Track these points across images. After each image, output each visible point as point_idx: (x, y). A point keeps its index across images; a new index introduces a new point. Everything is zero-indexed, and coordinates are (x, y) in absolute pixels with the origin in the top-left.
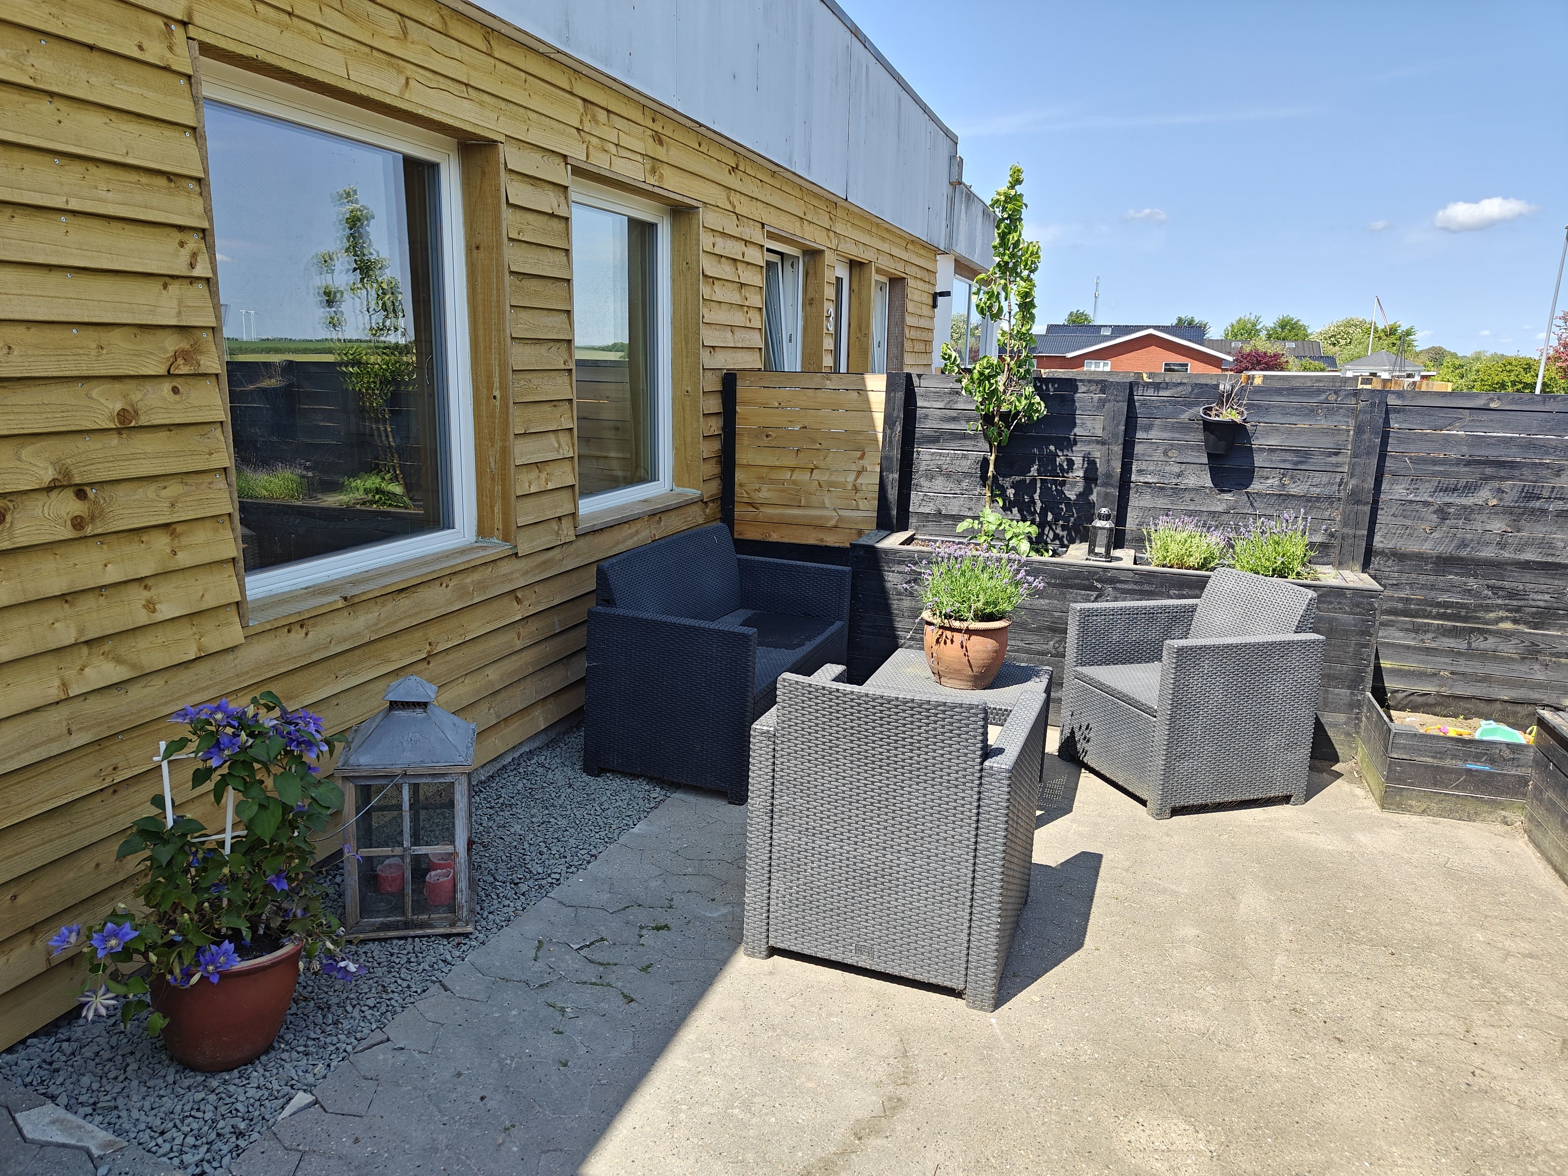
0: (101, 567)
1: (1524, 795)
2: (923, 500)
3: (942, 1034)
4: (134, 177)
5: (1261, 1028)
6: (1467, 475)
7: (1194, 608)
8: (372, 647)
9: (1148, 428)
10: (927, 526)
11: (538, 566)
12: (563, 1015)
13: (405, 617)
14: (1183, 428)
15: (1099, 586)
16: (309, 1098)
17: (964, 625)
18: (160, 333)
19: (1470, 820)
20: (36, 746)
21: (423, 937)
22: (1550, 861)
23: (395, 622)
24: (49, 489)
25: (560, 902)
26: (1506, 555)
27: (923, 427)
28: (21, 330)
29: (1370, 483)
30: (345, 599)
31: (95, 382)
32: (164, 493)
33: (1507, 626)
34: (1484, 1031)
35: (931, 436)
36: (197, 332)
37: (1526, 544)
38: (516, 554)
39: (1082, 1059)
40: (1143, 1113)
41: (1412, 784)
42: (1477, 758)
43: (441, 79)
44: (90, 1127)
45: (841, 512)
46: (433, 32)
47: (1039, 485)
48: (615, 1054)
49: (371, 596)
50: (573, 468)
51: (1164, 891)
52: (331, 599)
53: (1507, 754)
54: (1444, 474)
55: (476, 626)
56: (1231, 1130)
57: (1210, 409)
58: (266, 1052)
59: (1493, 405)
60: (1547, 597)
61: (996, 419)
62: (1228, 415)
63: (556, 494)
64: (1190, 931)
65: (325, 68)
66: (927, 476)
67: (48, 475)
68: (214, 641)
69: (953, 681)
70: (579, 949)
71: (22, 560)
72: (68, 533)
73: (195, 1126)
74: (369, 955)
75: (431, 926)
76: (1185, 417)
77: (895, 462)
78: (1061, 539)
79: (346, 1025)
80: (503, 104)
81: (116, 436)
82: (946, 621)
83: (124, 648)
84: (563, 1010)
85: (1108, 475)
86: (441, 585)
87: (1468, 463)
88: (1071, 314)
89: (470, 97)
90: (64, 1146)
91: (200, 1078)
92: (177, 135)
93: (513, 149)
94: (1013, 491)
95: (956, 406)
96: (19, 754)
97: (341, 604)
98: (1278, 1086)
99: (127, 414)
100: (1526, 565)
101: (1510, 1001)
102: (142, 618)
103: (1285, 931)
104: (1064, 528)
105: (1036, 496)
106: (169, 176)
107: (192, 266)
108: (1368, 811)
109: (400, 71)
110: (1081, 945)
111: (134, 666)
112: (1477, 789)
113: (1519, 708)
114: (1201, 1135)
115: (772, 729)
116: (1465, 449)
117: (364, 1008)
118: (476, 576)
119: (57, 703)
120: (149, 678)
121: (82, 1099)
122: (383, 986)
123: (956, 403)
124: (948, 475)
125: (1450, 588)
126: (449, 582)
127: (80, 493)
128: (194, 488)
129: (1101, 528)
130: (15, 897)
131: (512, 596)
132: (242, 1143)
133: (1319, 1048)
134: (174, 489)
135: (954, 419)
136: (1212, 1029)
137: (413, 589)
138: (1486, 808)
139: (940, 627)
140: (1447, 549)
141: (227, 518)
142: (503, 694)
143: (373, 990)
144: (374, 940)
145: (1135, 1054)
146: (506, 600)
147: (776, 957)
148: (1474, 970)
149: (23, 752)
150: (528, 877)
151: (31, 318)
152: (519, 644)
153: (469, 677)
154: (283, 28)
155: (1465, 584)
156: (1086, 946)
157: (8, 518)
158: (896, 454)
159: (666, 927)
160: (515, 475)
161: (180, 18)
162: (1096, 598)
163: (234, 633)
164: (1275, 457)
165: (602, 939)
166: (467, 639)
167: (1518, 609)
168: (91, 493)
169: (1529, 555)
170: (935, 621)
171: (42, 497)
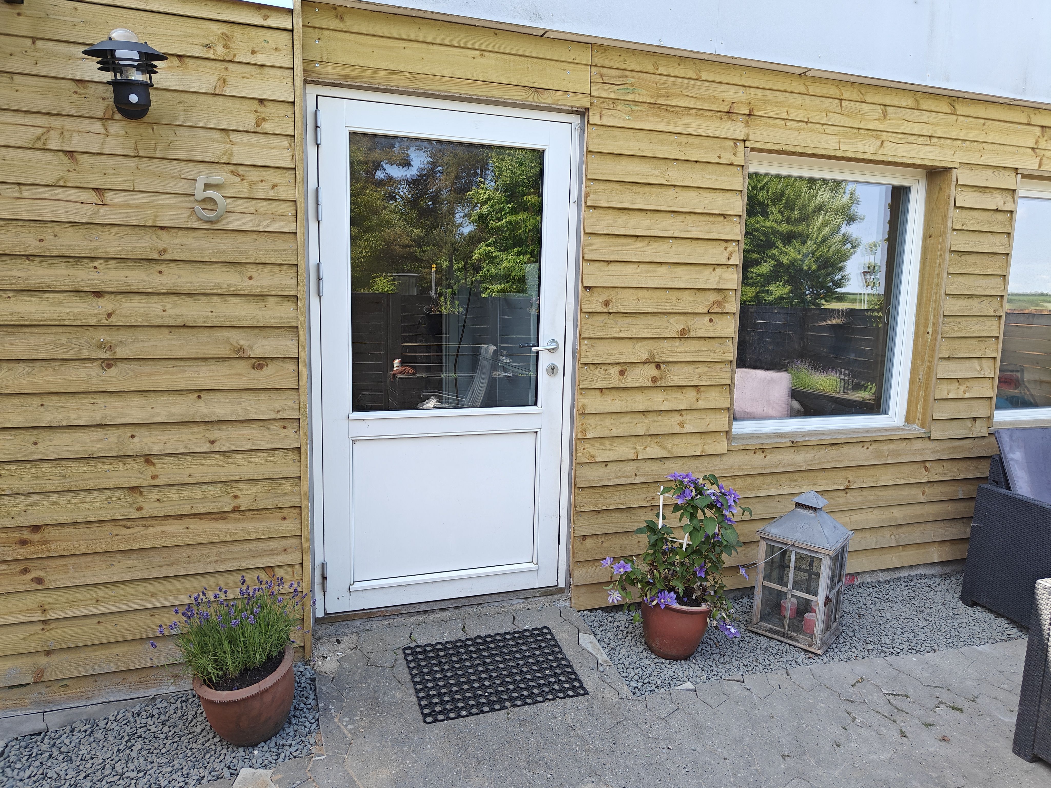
0: (661, 402)
4: (707, 218)
8: (807, 474)
11: (949, 449)
12: (853, 722)
13: (833, 461)
16: (692, 687)
18: (708, 292)
20: (621, 477)
21: (792, 646)
23: (824, 462)
24: (645, 363)
25: (891, 665)
28: (645, 291)
30: (793, 442)
31: (672, 315)
32: (697, 370)
36: (727, 291)
38: (929, 437)
43: (909, 137)
44: (602, 651)
46: (908, 110)
48: (874, 757)
49: (810, 444)
50: (993, 386)
52: (784, 440)
55: (887, 477)
58: (685, 659)
63: (973, 402)
65: (824, 147)
67: (645, 356)
68: (710, 449)
70: (887, 694)
71: (629, 392)
72: (650, 384)
73: (641, 673)
74: (759, 642)
75: (797, 641)
79: (728, 666)
80: (960, 143)
81: (678, 341)
83: (666, 441)
84: (854, 719)
86: (863, 447)
89: (932, 144)
90: (591, 653)
91: (653, 656)
92: (732, 195)
93: (966, 171)
96: (613, 478)
97: (789, 444)
99: (685, 331)
102: (677, 429)
106: (724, 216)
107: (729, 259)
109: (877, 138)
111: (669, 452)
117: (740, 663)
118: (892, 446)
119: (633, 460)
120: (676, 459)
121: (605, 640)
122: (757, 659)
126: (869, 446)
127: (658, 366)
128: (713, 370)
130: (603, 542)
131: (922, 465)
132: (656, 690)
134: (702, 369)
137: (841, 445)
141: (728, 386)
142: (904, 529)
143: (751, 658)
144: (765, 636)
146: (916, 466)
149: (615, 478)
150: (877, 643)
151: (649, 286)
152: (922, 499)
153: (876, 510)
154: (800, 130)
157: (626, 374)
159: (961, 710)
160: (936, 384)
161: (742, 139)
163: (722, 447)
165: (907, 696)
166: (878, 485)
168: (663, 366)
171: (641, 366)
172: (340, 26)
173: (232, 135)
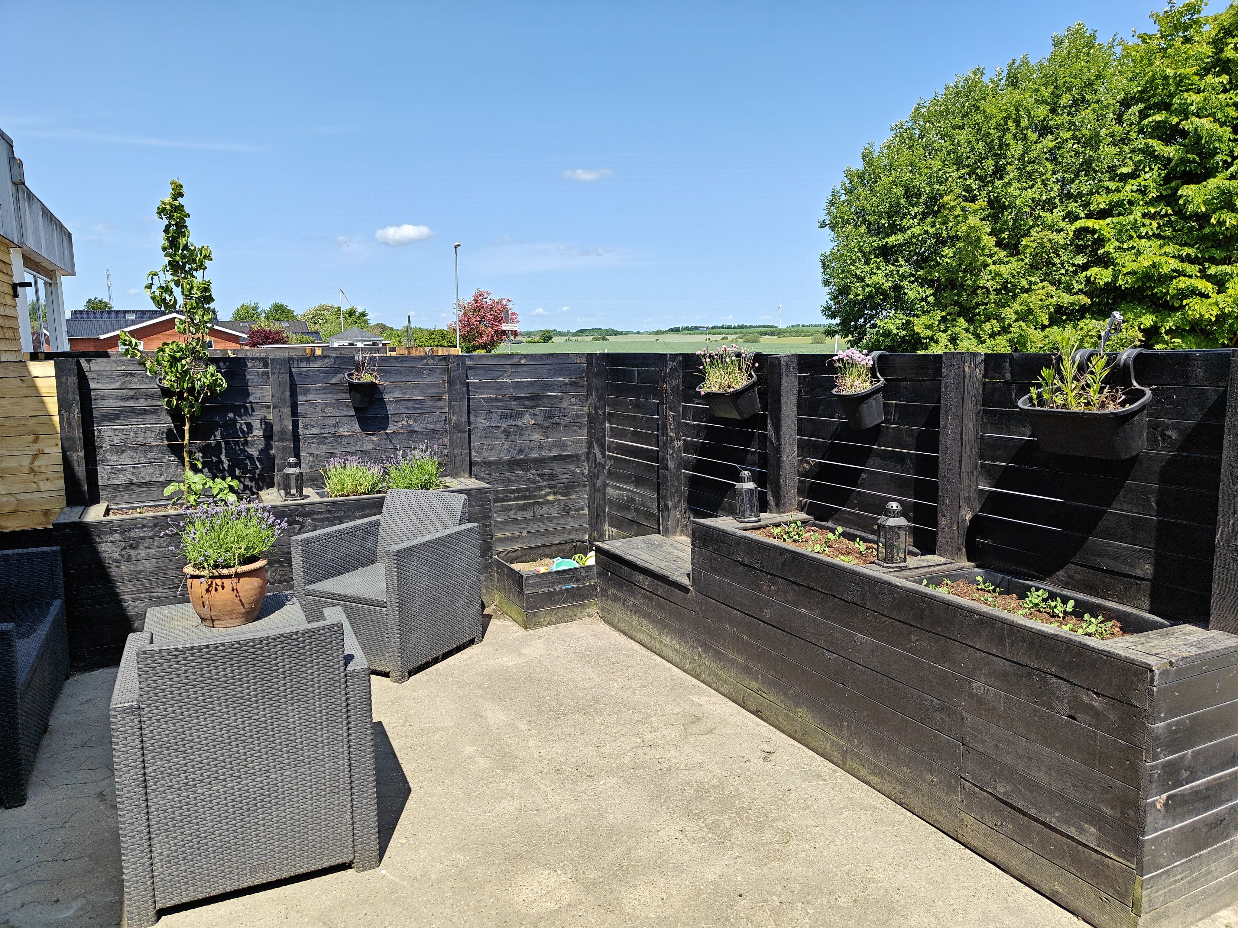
1: (596, 596)
2: (111, 473)
3: (353, 902)
5: (548, 790)
6: (515, 407)
7: (378, 522)
9: (306, 392)
10: (120, 496)
14: (333, 390)
15: (301, 520)
17: (232, 571)
19: (573, 620)
22: (620, 631)
26: (544, 454)
27: (99, 407)
29: (465, 418)
33: (551, 497)
34: (649, 737)
35: (111, 415)
37: (553, 445)
39: (460, 865)
40: (519, 878)
41: (540, 608)
42: (570, 581)
45: (20, 497)
47: (223, 446)
51: (437, 730)
53: (584, 573)
54: (503, 407)
56: (572, 860)
57: (352, 374)
59: (522, 362)
60: (568, 476)
61: (185, 395)
62: (367, 378)
64: (471, 749)
66: (112, 450)
69: (227, 621)
76: (333, 381)
77: (78, 442)
78: (251, 489)
82: (214, 571)
85: (283, 432)
87: (515, 399)
88: (89, 301)
94: (201, 454)
95: (131, 386)
98: (578, 820)
100: (554, 459)
101: (650, 715)
103: (522, 725)
104: (251, 479)
105: (223, 457)
108: (519, 633)
110: (409, 790)
112: (574, 600)
113: (565, 547)
114: (559, 872)
115: (135, 703)
116: (512, 390)
123: (131, 383)
124: (135, 448)
125: (519, 479)
129: (293, 474)
133: (584, 786)
135: (132, 398)
136: (523, 805)
138: (579, 610)
139: (210, 578)
140: (511, 456)
145: (490, 844)
147: (163, 918)
148: (626, 706)
155: (526, 475)
156: (413, 789)
158: (77, 433)
162: (300, 530)
164: (402, 406)
167: (555, 486)
169: (555, 453)
170: (202, 574)
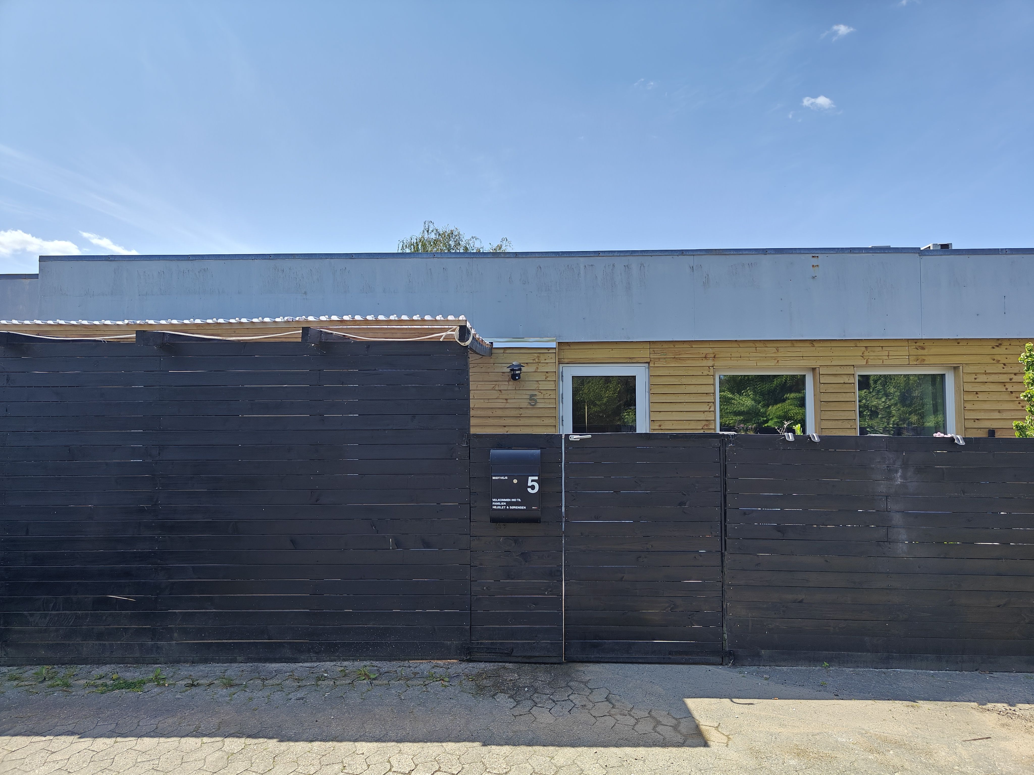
43: (791, 357)
65: (749, 365)
80: (819, 358)
89: (804, 359)
93: (824, 368)
106: (707, 393)
172: (569, 348)
173: (539, 382)
